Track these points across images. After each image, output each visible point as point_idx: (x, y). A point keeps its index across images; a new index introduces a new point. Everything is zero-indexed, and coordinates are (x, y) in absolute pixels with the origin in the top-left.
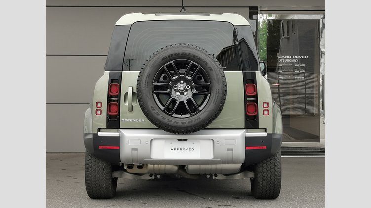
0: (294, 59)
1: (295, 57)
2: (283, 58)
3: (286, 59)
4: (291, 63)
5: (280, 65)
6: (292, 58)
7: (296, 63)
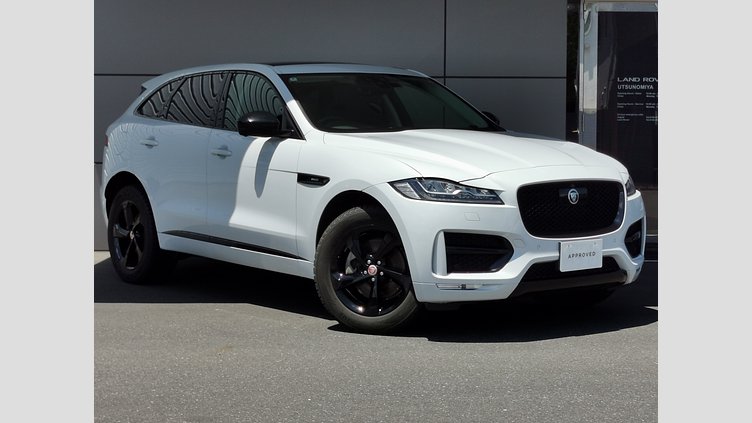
0: (646, 83)
1: (648, 80)
2: (626, 83)
3: (631, 83)
4: (640, 90)
5: (620, 95)
6: (642, 83)
7: (650, 91)
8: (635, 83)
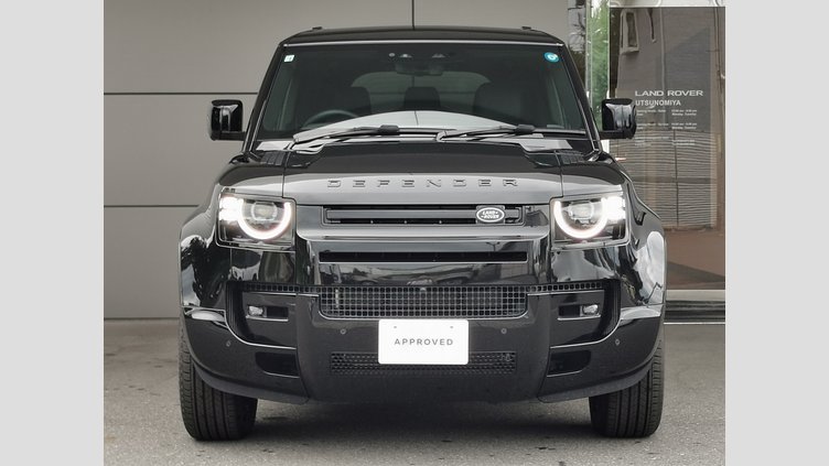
8: (657, 98)
